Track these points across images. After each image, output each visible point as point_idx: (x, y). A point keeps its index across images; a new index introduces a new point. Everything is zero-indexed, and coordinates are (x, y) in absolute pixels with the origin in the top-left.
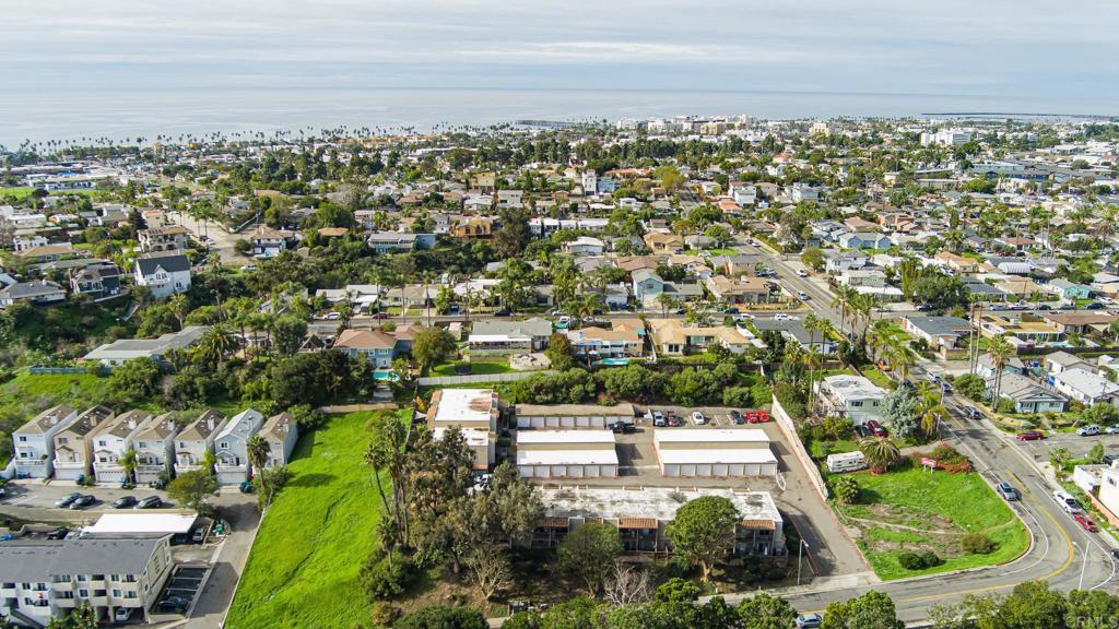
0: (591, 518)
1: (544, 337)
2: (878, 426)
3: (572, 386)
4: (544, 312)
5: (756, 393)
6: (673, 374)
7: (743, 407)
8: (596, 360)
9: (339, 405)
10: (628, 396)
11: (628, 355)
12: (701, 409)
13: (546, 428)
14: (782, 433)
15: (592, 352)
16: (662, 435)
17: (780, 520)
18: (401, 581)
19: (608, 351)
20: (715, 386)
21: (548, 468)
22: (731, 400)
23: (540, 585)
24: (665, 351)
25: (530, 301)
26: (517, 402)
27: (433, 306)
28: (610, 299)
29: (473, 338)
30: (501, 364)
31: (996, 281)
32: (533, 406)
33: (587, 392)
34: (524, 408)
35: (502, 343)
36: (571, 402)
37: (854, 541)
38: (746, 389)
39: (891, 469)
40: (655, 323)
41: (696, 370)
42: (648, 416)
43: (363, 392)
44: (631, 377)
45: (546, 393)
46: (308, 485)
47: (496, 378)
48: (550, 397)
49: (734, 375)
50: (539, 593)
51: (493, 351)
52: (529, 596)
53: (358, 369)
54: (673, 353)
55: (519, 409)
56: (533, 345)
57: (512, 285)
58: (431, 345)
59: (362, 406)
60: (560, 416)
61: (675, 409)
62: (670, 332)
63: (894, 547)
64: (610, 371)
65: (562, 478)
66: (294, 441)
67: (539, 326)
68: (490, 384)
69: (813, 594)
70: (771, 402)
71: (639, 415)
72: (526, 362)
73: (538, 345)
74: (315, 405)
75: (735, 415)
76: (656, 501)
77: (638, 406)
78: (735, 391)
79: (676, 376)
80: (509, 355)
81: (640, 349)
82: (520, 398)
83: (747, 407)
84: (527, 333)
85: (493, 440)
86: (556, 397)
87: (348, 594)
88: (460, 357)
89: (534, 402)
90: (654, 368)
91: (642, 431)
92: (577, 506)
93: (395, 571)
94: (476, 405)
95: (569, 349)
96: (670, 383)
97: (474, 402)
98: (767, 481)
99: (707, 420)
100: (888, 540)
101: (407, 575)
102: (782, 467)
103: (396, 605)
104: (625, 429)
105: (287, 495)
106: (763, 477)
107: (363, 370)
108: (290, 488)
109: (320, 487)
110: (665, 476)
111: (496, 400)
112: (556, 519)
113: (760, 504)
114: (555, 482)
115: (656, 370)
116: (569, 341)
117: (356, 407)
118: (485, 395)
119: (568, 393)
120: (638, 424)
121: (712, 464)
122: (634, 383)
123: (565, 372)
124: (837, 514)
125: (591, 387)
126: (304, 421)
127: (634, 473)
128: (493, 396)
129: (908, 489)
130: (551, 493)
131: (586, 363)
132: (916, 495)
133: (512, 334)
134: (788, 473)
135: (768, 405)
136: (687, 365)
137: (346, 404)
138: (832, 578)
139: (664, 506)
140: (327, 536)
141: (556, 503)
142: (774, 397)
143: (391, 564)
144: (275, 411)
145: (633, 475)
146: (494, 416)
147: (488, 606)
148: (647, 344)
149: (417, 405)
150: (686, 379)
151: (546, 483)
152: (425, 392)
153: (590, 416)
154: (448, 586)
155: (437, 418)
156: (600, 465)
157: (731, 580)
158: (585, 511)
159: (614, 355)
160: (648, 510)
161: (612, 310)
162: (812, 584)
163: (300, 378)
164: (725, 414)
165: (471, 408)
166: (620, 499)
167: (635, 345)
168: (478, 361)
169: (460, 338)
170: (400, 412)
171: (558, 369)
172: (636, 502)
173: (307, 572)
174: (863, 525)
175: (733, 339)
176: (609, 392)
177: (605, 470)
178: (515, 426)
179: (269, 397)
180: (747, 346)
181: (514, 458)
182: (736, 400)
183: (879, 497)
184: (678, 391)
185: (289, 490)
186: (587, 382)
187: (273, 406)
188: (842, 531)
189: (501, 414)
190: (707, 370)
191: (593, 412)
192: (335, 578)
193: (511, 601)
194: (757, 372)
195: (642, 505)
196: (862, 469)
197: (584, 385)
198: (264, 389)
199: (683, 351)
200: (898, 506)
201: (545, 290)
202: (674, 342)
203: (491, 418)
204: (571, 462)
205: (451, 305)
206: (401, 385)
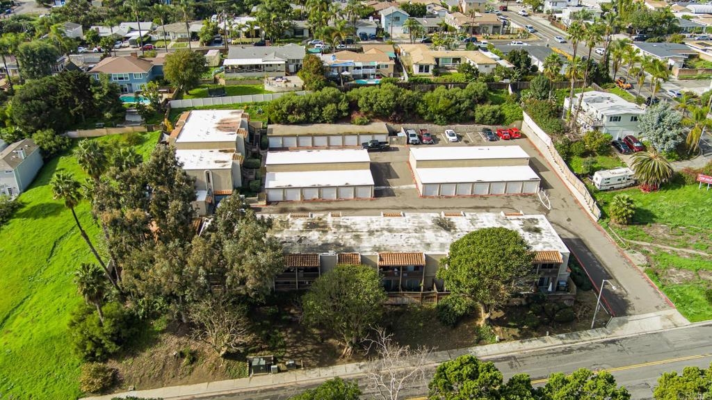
0: (345, 254)
1: (298, 61)
2: (638, 142)
3: (325, 105)
4: (301, 42)
5: (507, 110)
6: (425, 92)
7: (494, 124)
8: (348, 81)
9: (85, 129)
10: (381, 115)
11: (379, 76)
12: (453, 126)
13: (299, 148)
14: (536, 149)
15: (345, 73)
16: (418, 153)
17: (566, 250)
18: (116, 338)
19: (361, 72)
20: (467, 103)
21: (299, 191)
22: (483, 118)
23: (286, 336)
24: (415, 70)
25: (287, 33)
26: (270, 122)
27: (198, 39)
28: (361, 30)
29: (227, 62)
30: (256, 87)
32: (286, 127)
33: (340, 111)
34: (277, 129)
35: (257, 66)
36: (324, 122)
37: (642, 269)
38: (496, 107)
39: (665, 187)
40: (404, 49)
41: (447, 88)
42: (402, 134)
43: (108, 115)
44: (384, 94)
45: (299, 113)
46: (36, 217)
47: (249, 99)
48: (303, 116)
49: (484, 93)
50: (284, 346)
51: (248, 74)
52: (272, 349)
53: (100, 91)
54: (423, 74)
55: (272, 129)
56: (287, 68)
57: (269, 17)
58: (181, 66)
59: (110, 129)
60: (313, 136)
61: (428, 127)
62: (418, 55)
63: (690, 277)
64: (363, 90)
65: (314, 201)
66: (38, 168)
67: (296, 51)
68: (240, 106)
69: (613, 342)
70: (522, 119)
71: (393, 133)
72: (281, 84)
73: (292, 68)
74: (60, 129)
75: (487, 132)
76: (420, 229)
77: (391, 125)
78: (486, 109)
79: (429, 94)
80: (264, 78)
81: (391, 70)
82: (272, 118)
83: (498, 124)
84: (281, 57)
85: (238, 162)
86: (308, 117)
87: (57, 351)
88: (216, 81)
89: (287, 123)
90: (407, 86)
91: (396, 149)
92: (330, 238)
93: (107, 326)
94: (223, 126)
95: (321, 70)
96: (423, 102)
97: (222, 122)
98: (529, 199)
99: (460, 138)
100: (680, 269)
101: (123, 331)
102: (544, 185)
103: (112, 364)
104: (376, 147)
105: (12, 228)
106: (525, 195)
107: (106, 91)
108: (18, 220)
109: (50, 218)
110: (424, 196)
111: (246, 120)
112: (304, 257)
113: (537, 231)
114: (307, 206)
115: (409, 89)
116: (322, 62)
117: (103, 131)
118: (235, 116)
119: (321, 112)
120: (392, 142)
121: (473, 183)
122: (388, 101)
123: (318, 91)
124: (614, 237)
125: (344, 106)
126: (46, 147)
127: (391, 194)
128: (243, 116)
129: (684, 208)
130: (299, 223)
131: (339, 83)
132: (693, 215)
133: (267, 58)
134: (549, 190)
135: (519, 122)
136: (439, 84)
137: (93, 127)
138: (630, 318)
139: (430, 235)
140: (47, 276)
141: (304, 235)
142: (524, 114)
144: (18, 136)
145: (389, 195)
146: (242, 136)
147: (223, 364)
148: (398, 67)
149: (165, 128)
150: (439, 97)
151: (294, 207)
152: (174, 114)
153: (344, 135)
154: (175, 340)
155: (178, 141)
156: (355, 187)
157: (512, 324)
158: (339, 245)
159: (365, 76)
160: (413, 241)
161: (363, 40)
162: (608, 329)
163: (39, 102)
164: (476, 132)
165: (218, 128)
166: (378, 228)
167: (387, 66)
168: (232, 85)
169: (217, 64)
170: (148, 135)
171: (311, 89)
172: (397, 231)
173: (17, 321)
174: (644, 249)
175: (481, 60)
176: (362, 111)
177: (360, 192)
178: (266, 147)
179: (13, 123)
180: (495, 66)
181: (262, 181)
182: (488, 118)
183: (654, 216)
184: (430, 109)
185: (16, 222)
186: (340, 101)
187: (16, 132)
188: (623, 256)
189: (251, 135)
190: (458, 88)
191: (347, 131)
192: (44, 331)
193: (250, 357)
194: (505, 90)
195: (405, 235)
196: (630, 186)
197: (337, 104)
198: (8, 115)
199: (433, 71)
200: (676, 226)
201: (301, 24)
202: (425, 62)
203: (238, 137)
204: (323, 184)
205: (215, 38)
206: (152, 108)
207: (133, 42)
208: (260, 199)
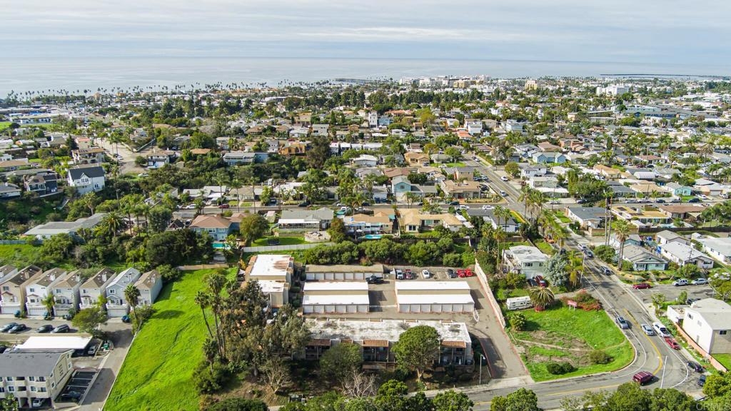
0: (345, 340)
1: (328, 221)
2: (543, 280)
3: (343, 253)
4: (331, 204)
5: (465, 257)
6: (411, 244)
7: (455, 267)
8: (360, 236)
9: (190, 265)
10: (380, 260)
11: (382, 233)
12: (428, 268)
13: (325, 280)
14: (480, 284)
15: (359, 231)
16: (400, 285)
17: (470, 341)
18: (219, 381)
19: (369, 230)
20: (437, 253)
21: (323, 307)
22: (448, 262)
23: (311, 384)
24: (407, 229)
25: (323, 196)
26: (307, 263)
27: (259, 200)
28: (376, 195)
29: (281, 221)
30: (299, 238)
31: (631, 184)
32: (317, 266)
33: (353, 257)
34: (312, 268)
35: (300, 225)
36: (342, 264)
37: (519, 355)
38: (458, 255)
39: (547, 308)
40: (402, 211)
41: (425, 242)
42: (393, 273)
43: (205, 256)
44: (382, 247)
45: (326, 257)
46: (165, 318)
47: (294, 247)
48: (329, 260)
49: (450, 246)
50: (309, 389)
51: (295, 230)
52: (303, 391)
53: (202, 242)
54: (412, 231)
55: (308, 268)
56: (321, 226)
57: (310, 187)
58: (252, 225)
59: (205, 265)
60: (335, 272)
61: (411, 268)
62: (411, 217)
63: (545, 359)
64: (368, 243)
65: (332, 313)
66: (159, 289)
67: (326, 213)
68: (289, 252)
69: (489, 391)
70: (475, 263)
71: (387, 272)
72: (315, 237)
73: (324, 225)
74: (174, 265)
75: (450, 272)
76: (389, 329)
77: (386, 266)
78: (451, 256)
79: (413, 246)
80: (305, 232)
81: (390, 228)
82: (309, 260)
83: (459, 266)
84: (317, 218)
85: (287, 288)
86: (332, 260)
87: (185, 389)
88: (272, 233)
89: (318, 264)
90: (398, 241)
91: (388, 282)
92: (337, 332)
93: (215, 374)
94: (278, 266)
95: (342, 228)
96: (408, 251)
97: (277, 263)
98: (466, 315)
99: (431, 275)
100: (542, 355)
101: (223, 377)
102: (478, 307)
103: (215, 397)
104: (377, 281)
105: (151, 324)
106: (464, 313)
107: (205, 242)
108: (153, 320)
109: (173, 319)
110: (400, 312)
111: (292, 262)
112: (322, 341)
113: (458, 331)
114: (326, 316)
116: (344, 223)
117: (201, 267)
118: (286, 259)
119: (340, 258)
120: (385, 278)
121: (432, 304)
122: (384, 251)
123: (339, 243)
124: (510, 338)
125: (355, 253)
126: (166, 275)
127: (380, 310)
128: (290, 259)
129: (558, 321)
130: (321, 323)
131: (354, 238)
132: (563, 325)
133: (307, 219)
134: (481, 310)
135: (472, 265)
136: (420, 239)
137: (195, 264)
138: (502, 379)
139: (394, 332)
140: (175, 351)
141: (323, 330)
142: (476, 260)
143: (212, 371)
144: (148, 269)
145: (379, 311)
146: (290, 272)
147: (275, 398)
148: (396, 225)
149: (241, 265)
150: (418, 248)
151: (320, 316)
152: (247, 256)
153: (355, 272)
154: (250, 385)
155: (251, 274)
156: (357, 305)
157: (436, 381)
158: (342, 335)
159: (373, 233)
160: (384, 334)
161: (377, 203)
162: (489, 384)
163: (164, 247)
164: (443, 271)
165: (275, 267)
166: (366, 327)
167: (387, 226)
168: (284, 236)
169: (273, 221)
170: (229, 270)
171: (335, 242)
172: (377, 329)
173: (159, 375)
174: (527, 345)
175: (452, 222)
176: (367, 256)
177: (361, 308)
178: (304, 279)
179: (144, 260)
180: (461, 227)
181: (301, 300)
182: (451, 262)
183: (539, 326)
184: (412, 256)
185: (152, 321)
186: (353, 250)
187: (147, 266)
188: (512, 348)
189: (295, 271)
190: (433, 242)
191: (357, 270)
192: (177, 379)
193: (290, 394)
194: (466, 243)
195: (380, 331)
196: (529, 308)
197: (351, 252)
198: (141, 255)
199: (418, 230)
200: (551, 332)
201: (333, 190)
202: (413, 224)
203: (287, 274)
204: (338, 303)
205: (271, 199)
206: (231, 252)
207: (214, 202)
208: (299, 311)
